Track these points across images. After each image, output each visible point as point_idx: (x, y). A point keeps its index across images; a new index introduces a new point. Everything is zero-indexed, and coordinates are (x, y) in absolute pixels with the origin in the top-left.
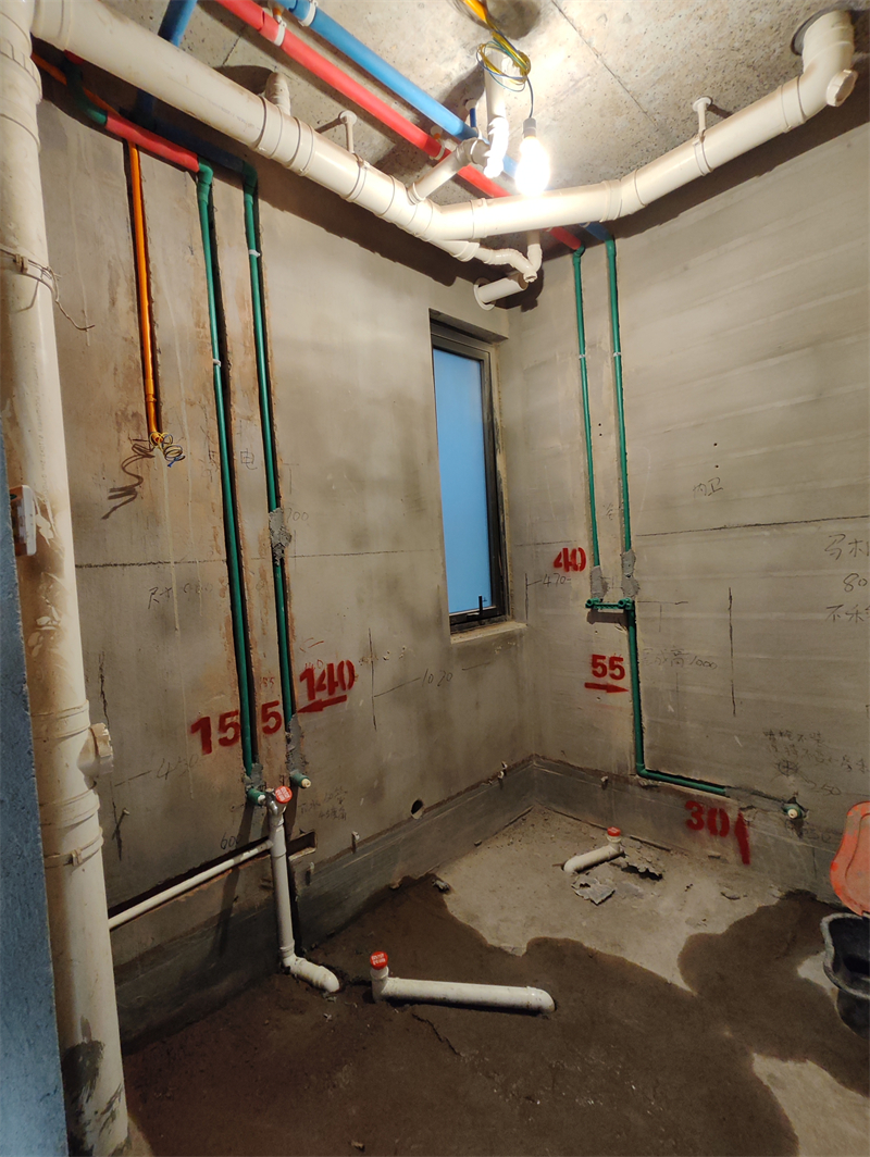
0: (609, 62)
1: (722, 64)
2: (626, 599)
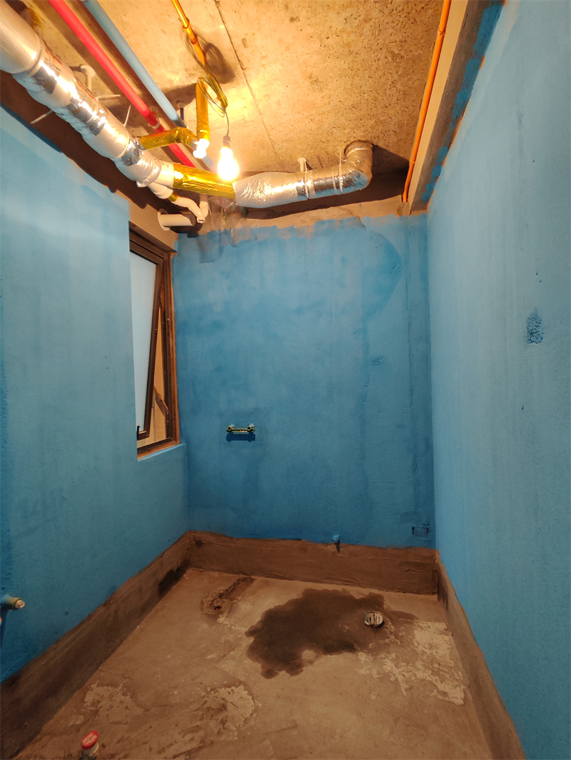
0: (265, 120)
1: (315, 146)
2: (251, 426)
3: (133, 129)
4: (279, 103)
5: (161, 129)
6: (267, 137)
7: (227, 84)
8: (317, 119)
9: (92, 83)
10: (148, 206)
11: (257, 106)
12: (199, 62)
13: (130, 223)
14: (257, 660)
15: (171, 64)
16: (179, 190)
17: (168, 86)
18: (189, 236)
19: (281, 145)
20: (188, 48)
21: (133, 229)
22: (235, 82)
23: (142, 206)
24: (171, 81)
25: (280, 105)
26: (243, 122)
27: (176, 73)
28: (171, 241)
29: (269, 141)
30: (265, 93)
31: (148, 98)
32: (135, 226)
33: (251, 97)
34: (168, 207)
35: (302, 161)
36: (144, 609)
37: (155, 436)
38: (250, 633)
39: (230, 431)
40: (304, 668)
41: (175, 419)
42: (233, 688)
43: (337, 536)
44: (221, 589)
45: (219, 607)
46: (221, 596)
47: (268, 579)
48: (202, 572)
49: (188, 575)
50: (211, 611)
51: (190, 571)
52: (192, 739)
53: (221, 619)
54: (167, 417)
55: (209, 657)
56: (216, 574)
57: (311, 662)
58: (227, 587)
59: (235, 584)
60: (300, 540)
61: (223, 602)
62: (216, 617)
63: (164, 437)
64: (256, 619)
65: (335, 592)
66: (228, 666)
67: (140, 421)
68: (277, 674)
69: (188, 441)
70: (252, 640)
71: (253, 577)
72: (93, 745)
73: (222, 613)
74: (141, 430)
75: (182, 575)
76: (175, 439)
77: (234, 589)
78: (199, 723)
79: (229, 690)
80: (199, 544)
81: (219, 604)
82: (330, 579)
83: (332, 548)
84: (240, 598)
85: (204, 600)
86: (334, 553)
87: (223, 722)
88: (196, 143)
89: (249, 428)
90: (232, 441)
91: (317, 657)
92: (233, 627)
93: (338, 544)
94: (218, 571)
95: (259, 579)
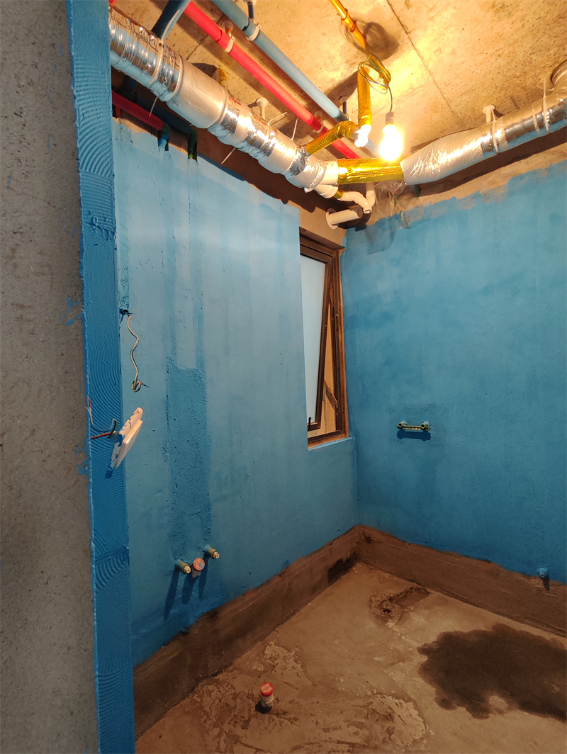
0: (437, 79)
1: (506, 85)
2: (426, 423)
3: (300, 140)
4: (454, 53)
5: (325, 130)
6: (440, 97)
7: (391, 57)
8: (507, 52)
9: (266, 112)
10: (317, 209)
11: (426, 67)
12: (360, 48)
13: (300, 228)
14: (430, 682)
15: (332, 62)
16: (344, 185)
17: (330, 86)
18: (357, 230)
19: (458, 100)
20: (348, 38)
21: (304, 233)
22: (399, 51)
23: (311, 210)
24: (333, 80)
25: (455, 54)
26: (411, 90)
27: (337, 69)
28: (339, 238)
29: (443, 101)
30: (436, 48)
31: (313, 106)
32: (305, 230)
33: (419, 59)
34: (335, 205)
35: (488, 110)
36: (315, 590)
37: (326, 428)
38: (423, 651)
39: (401, 428)
40: (490, 715)
41: (344, 413)
42: (401, 701)
43: (545, 570)
44: (392, 592)
45: (389, 611)
46: (391, 599)
47: (447, 597)
48: (371, 569)
49: (358, 568)
50: (379, 612)
51: (359, 565)
52: (356, 734)
53: (391, 624)
54: (336, 410)
55: (376, 659)
56: (387, 576)
57: (501, 712)
58: (399, 592)
59: (407, 592)
60: (489, 562)
61: (394, 607)
62: (385, 620)
63: (334, 430)
64: (432, 638)
65: (540, 639)
66: (397, 676)
67: (311, 412)
68: (455, 708)
69: (357, 435)
70: (425, 659)
71: (428, 590)
72: (268, 695)
73: (391, 618)
74: (313, 421)
75: (351, 567)
76: (345, 432)
77: (405, 597)
78: (363, 720)
79: (397, 701)
80: (369, 540)
81: (389, 608)
82: (534, 620)
83: (537, 583)
84: (412, 608)
85: (373, 598)
86: (539, 590)
87: (390, 732)
88: (357, 132)
89: (423, 426)
90: (404, 439)
91: (509, 709)
92: (403, 637)
93: (546, 579)
94: (388, 572)
95: (435, 594)
